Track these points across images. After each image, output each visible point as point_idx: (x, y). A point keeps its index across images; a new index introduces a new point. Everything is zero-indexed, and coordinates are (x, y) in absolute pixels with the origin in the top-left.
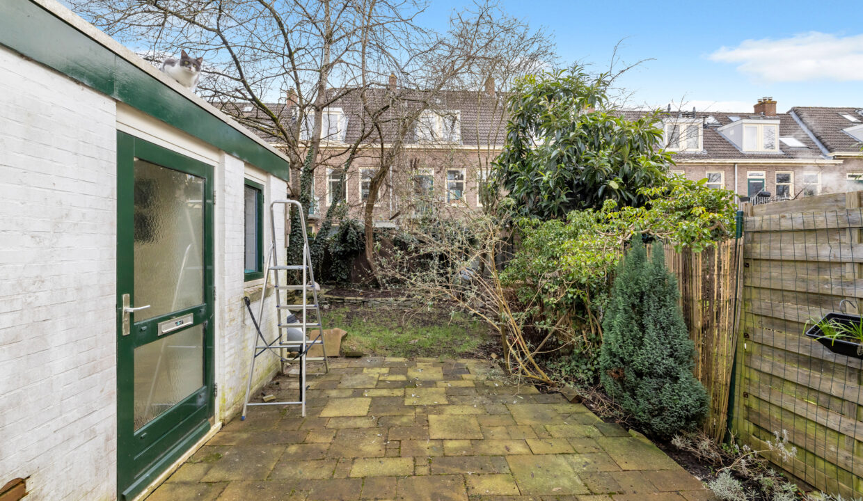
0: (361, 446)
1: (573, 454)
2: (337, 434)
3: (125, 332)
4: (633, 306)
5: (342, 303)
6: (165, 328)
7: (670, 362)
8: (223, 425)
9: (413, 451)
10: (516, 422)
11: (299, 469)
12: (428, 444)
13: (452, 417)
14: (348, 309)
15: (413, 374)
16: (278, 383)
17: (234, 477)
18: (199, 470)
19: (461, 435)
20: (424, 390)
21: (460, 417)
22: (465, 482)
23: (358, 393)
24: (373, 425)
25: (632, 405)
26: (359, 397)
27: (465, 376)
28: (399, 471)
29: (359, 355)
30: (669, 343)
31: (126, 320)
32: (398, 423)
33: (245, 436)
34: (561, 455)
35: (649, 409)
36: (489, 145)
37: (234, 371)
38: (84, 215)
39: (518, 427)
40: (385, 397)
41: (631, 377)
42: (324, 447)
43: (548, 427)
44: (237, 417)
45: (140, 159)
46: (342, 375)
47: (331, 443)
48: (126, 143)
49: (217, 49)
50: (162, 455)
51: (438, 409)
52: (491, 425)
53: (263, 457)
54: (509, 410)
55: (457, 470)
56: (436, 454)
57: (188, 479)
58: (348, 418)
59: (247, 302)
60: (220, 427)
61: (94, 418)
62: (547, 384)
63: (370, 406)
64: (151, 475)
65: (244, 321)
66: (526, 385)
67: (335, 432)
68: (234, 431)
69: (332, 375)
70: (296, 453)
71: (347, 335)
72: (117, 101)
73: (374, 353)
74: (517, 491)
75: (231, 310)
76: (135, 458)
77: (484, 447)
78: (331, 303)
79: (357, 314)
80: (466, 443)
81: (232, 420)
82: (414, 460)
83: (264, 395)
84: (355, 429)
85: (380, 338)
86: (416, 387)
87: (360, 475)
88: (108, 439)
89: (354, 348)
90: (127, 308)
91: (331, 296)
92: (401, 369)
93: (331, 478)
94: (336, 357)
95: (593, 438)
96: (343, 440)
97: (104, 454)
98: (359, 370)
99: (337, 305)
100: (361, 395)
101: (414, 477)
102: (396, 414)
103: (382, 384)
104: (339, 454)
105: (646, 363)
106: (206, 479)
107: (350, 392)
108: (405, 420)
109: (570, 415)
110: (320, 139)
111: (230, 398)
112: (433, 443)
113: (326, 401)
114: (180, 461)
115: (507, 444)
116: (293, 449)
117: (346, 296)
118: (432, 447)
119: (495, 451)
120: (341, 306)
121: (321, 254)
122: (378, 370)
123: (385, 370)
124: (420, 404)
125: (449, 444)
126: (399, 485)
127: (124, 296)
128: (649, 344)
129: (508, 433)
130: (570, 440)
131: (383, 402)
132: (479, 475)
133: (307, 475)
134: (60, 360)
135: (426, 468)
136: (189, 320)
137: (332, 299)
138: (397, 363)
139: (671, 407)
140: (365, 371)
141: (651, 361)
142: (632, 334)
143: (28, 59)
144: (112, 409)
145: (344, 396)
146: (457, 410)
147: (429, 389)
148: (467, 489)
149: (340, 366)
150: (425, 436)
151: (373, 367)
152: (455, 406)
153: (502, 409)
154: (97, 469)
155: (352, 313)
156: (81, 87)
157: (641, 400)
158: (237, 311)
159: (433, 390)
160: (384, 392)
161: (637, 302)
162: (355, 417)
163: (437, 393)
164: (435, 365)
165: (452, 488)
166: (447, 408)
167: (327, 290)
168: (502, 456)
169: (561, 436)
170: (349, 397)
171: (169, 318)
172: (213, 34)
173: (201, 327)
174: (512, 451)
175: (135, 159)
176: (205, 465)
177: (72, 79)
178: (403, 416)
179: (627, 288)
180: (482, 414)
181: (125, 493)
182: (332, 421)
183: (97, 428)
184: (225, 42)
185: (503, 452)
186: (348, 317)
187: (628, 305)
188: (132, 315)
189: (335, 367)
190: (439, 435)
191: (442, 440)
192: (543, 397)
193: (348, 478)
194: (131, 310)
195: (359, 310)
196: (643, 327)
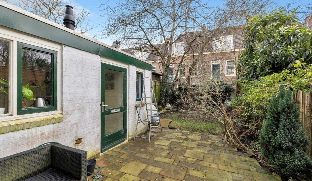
0: (161, 153)
1: (236, 173)
2: (156, 149)
3: (103, 111)
4: (274, 118)
5: (178, 112)
6: (113, 111)
7: (290, 144)
8: (129, 141)
9: (176, 158)
10: (219, 158)
11: (142, 155)
12: (182, 157)
13: (195, 152)
14: (179, 114)
15: (189, 137)
16: (146, 133)
17: (126, 153)
18: (119, 149)
19: (195, 157)
20: (190, 142)
21: (198, 152)
22: (187, 170)
23: (168, 139)
24: (167, 149)
25: (272, 161)
26: (168, 140)
27: (209, 140)
28: (168, 162)
29: (174, 128)
30: (291, 136)
31: (103, 108)
32: (175, 150)
33: (133, 144)
34: (231, 173)
35: (279, 164)
36: (239, 49)
37: (132, 126)
38: (93, 83)
39: (219, 160)
40: (176, 142)
41: (271, 149)
42: (151, 151)
43: (232, 163)
44: (132, 139)
45: (106, 69)
46: (166, 133)
47: (153, 151)
48: (103, 65)
49: (140, 31)
50: (112, 144)
51: (192, 148)
52: (208, 157)
53: (135, 150)
54: (219, 154)
55: (186, 166)
56: (183, 161)
57: (117, 151)
58: (161, 145)
59: (136, 107)
60: (128, 141)
61: (95, 130)
62: (244, 149)
63: (170, 143)
64: (109, 147)
65: (135, 112)
66: (233, 147)
67: (156, 148)
68: (130, 143)
69: (163, 133)
70: (143, 151)
71: (171, 121)
72: (100, 56)
73: (180, 128)
74: (204, 177)
75: (131, 109)
76: (105, 142)
77: (201, 163)
78: (174, 111)
79: (182, 116)
80: (195, 160)
81: (131, 140)
82: (175, 160)
83: (142, 135)
84: (162, 148)
85: (186, 124)
86: (188, 141)
87: (157, 160)
88: (98, 135)
89: (174, 126)
90: (103, 105)
91: (174, 109)
92: (186, 135)
93: (149, 159)
94: (167, 128)
95: (250, 171)
96: (157, 151)
97: (97, 138)
98: (172, 133)
99: (176, 112)
100: (169, 140)
101: (172, 165)
102: (177, 147)
103: (177, 138)
104: (154, 154)
105: (277, 143)
106: (120, 152)
107: (166, 139)
108: (178, 149)
109: (246, 161)
110: (171, 55)
111: (131, 133)
112: (183, 158)
113: (157, 140)
114: (116, 146)
115: (210, 164)
116: (143, 150)
117: (179, 109)
118: (182, 158)
119: (204, 165)
120: (177, 113)
121: (171, 95)
122: (178, 134)
123: (180, 134)
124: (187, 146)
125: (189, 159)
126: (166, 165)
127: (102, 102)
128: (279, 135)
129: (213, 161)
130: (238, 169)
131: (175, 143)
132: (193, 170)
133: (143, 157)
134: (88, 115)
135: (177, 163)
136: (119, 110)
137: (174, 110)
138: (186, 133)
139: (289, 164)
140: (174, 133)
141: (279, 142)
142: (272, 129)
143: (82, 50)
144: (99, 129)
145: (164, 139)
146: (198, 150)
147: (193, 142)
148: (187, 172)
149: (167, 131)
150: (182, 155)
151: (177, 133)
152: (198, 149)
153: (217, 153)
154: (96, 141)
155: (180, 116)
156: (92, 54)
157: (276, 160)
158: (133, 109)
159: (194, 143)
160: (176, 140)
161: (276, 116)
162: (164, 145)
163: (195, 144)
164: (199, 135)
165: (182, 171)
166: (195, 149)
167: (173, 107)
168: (206, 167)
169: (235, 166)
170: (165, 140)
171: (114, 109)
172: (139, 27)
173: (123, 113)
174: (211, 166)
175: (105, 69)
176: (121, 149)
177: (90, 53)
178: (178, 148)
179: (271, 109)
180: (207, 153)
181: (102, 150)
182: (156, 145)
183: (95, 132)
184: (142, 29)
185: (207, 165)
186: (178, 117)
187: (271, 117)
188: (104, 107)
189: (165, 131)
190: (187, 156)
191: (187, 157)
192: (238, 153)
193: (153, 160)
194: (104, 106)
195: (183, 115)
196: (278, 127)
